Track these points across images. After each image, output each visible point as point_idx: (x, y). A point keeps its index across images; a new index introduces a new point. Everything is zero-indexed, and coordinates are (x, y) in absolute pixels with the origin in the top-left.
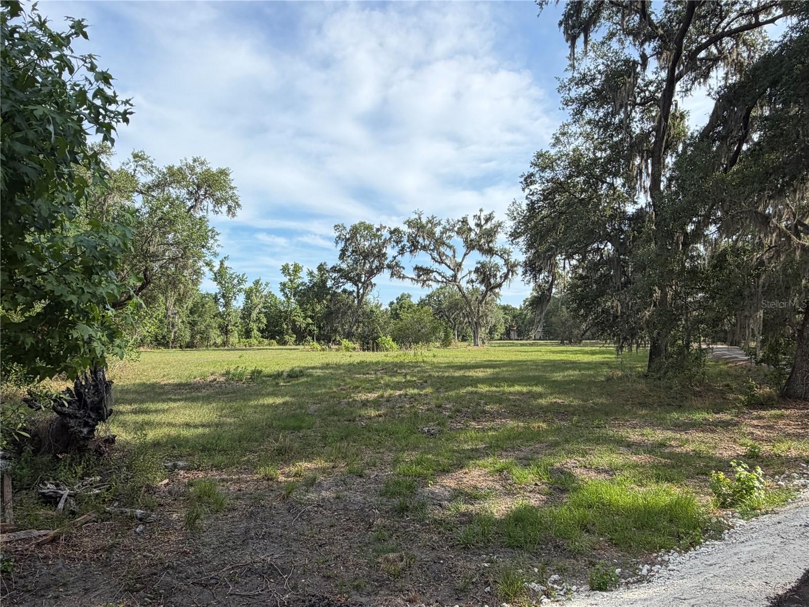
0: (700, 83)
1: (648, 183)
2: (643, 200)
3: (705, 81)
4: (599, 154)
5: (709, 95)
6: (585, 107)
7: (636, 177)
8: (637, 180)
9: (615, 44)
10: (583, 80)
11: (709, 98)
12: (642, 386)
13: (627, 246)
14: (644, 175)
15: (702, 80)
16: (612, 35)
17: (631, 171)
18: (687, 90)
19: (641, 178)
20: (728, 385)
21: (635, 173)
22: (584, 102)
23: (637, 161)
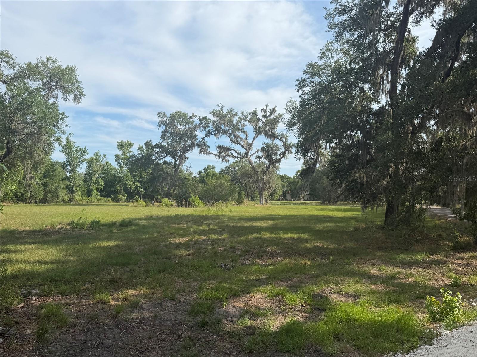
0: (426, 17)
1: (388, 88)
3: (430, 15)
4: (353, 66)
5: (432, 25)
6: (344, 31)
7: (380, 83)
8: (380, 85)
10: (343, 11)
11: (432, 28)
12: (380, 235)
13: (371, 134)
14: (385, 82)
15: (428, 15)
17: (376, 79)
18: (417, 22)
19: (383, 84)
20: (440, 235)
21: (379, 80)
22: (344, 27)
23: (381, 72)
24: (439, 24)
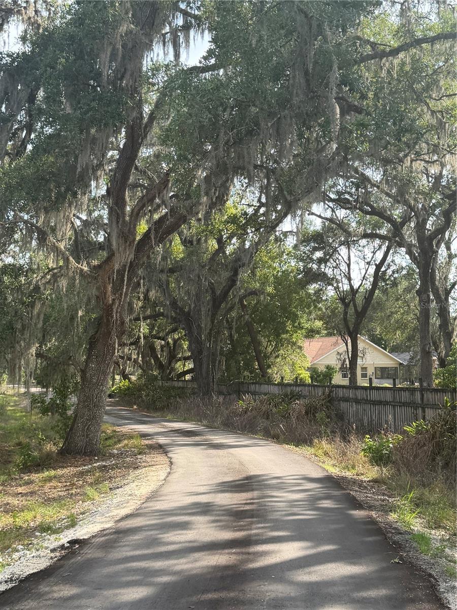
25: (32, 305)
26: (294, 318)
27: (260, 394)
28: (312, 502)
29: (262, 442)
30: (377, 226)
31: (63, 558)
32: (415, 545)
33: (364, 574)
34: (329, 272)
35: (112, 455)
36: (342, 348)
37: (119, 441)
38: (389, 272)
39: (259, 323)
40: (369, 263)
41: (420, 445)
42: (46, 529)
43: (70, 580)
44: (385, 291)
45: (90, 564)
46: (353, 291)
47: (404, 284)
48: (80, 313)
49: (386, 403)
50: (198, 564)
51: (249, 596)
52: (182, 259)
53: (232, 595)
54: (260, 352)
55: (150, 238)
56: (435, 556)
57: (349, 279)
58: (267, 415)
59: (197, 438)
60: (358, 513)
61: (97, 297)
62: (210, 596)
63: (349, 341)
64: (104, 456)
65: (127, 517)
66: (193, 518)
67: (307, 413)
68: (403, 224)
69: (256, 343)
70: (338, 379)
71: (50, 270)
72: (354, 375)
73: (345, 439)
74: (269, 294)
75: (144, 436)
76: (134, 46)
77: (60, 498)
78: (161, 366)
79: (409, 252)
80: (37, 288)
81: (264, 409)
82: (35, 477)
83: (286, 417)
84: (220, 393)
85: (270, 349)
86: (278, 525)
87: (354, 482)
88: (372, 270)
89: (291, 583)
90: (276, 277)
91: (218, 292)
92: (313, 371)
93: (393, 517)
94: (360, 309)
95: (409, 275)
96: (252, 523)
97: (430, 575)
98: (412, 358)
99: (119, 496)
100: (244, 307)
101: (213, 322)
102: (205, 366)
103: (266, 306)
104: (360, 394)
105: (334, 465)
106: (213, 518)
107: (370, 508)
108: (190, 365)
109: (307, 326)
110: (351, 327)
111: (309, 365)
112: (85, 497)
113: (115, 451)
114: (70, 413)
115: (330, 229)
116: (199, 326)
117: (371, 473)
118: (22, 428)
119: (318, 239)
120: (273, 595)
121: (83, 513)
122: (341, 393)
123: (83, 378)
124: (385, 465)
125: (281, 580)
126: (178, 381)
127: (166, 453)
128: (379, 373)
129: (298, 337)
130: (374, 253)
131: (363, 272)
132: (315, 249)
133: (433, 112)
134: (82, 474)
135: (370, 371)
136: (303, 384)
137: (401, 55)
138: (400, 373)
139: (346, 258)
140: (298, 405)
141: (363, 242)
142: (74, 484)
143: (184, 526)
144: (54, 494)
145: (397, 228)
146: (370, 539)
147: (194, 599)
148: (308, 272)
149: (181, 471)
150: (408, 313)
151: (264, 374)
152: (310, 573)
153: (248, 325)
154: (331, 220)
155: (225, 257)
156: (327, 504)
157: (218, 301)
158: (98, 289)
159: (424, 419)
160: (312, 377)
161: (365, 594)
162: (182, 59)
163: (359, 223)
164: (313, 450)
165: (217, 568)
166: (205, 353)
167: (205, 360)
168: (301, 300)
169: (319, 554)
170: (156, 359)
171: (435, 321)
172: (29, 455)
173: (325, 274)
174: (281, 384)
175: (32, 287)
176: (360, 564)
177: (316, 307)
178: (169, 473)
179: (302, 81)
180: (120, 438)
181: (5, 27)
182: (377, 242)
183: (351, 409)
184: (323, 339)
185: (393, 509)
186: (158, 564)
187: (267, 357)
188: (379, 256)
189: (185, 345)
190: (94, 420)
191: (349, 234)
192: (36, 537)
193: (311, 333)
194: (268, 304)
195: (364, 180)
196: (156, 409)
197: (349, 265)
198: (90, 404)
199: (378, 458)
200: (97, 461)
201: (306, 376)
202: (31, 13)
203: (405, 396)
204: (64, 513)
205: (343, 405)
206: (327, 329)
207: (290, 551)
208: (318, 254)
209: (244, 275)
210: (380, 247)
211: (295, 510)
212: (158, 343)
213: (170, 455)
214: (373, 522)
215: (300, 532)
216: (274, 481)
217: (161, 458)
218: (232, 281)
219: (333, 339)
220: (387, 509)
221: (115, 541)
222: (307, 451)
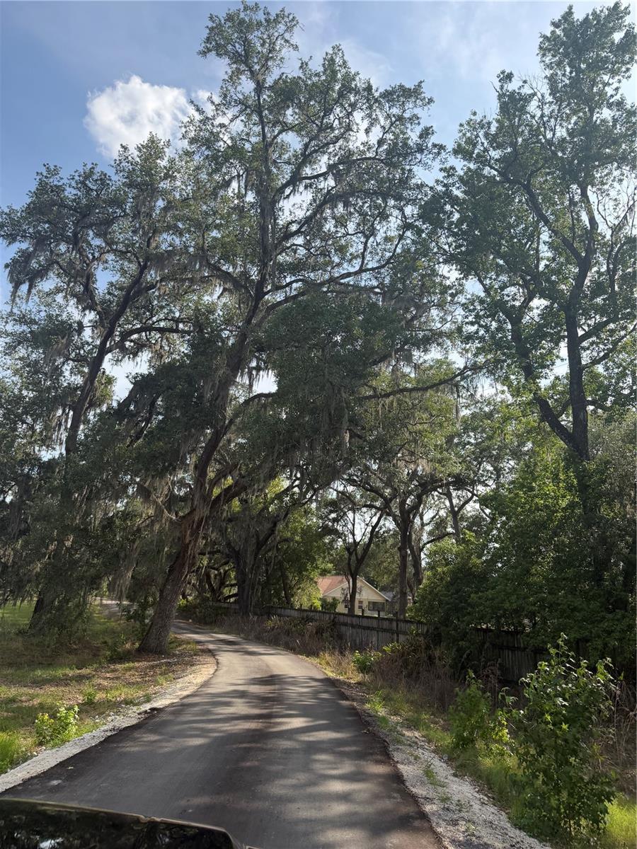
0: (129, 358)
1: (64, 436)
2: (58, 452)
3: (134, 357)
4: (25, 393)
5: (127, 377)
6: (19, 344)
7: (54, 428)
8: (55, 431)
9: (59, 298)
10: (22, 320)
11: (127, 380)
13: (31, 495)
14: (62, 428)
15: (131, 356)
16: (58, 290)
17: (50, 421)
18: (117, 360)
19: (59, 430)
20: (105, 642)
21: (54, 424)
22: (19, 340)
23: (60, 412)
24: (135, 378)
25: (134, 541)
26: (313, 560)
27: (284, 616)
28: (315, 694)
29: (282, 652)
30: (374, 500)
31: (146, 719)
32: (378, 723)
33: (343, 738)
34: (340, 528)
35: (174, 655)
36: (345, 585)
37: (180, 645)
38: (381, 532)
39: (288, 562)
40: (367, 525)
41: (393, 661)
42: (128, 702)
43: (154, 731)
44: (377, 546)
45: (165, 724)
46: (356, 544)
47: (391, 541)
48: (166, 549)
49: (373, 629)
50: (236, 727)
51: (269, 746)
52: (238, 512)
53: (259, 745)
54: (287, 584)
55: (220, 500)
56: (391, 730)
57: (354, 535)
58: (288, 633)
59: (237, 647)
60: (345, 703)
61: (179, 538)
62: (244, 745)
63: (351, 580)
64: (169, 655)
65: (188, 696)
66: (234, 700)
67: (317, 633)
68: (391, 500)
69: (284, 577)
70: (341, 608)
71: (149, 517)
72: (353, 605)
73: (342, 653)
74: (297, 542)
75: (199, 642)
76: (226, 382)
77: (138, 683)
78: (213, 590)
79: (394, 520)
80: (139, 530)
81: (286, 628)
82: (118, 666)
83: (302, 635)
84: (255, 614)
85: (294, 582)
86: (290, 707)
87: (345, 683)
88: (369, 529)
89: (297, 741)
90: (302, 529)
91: (261, 538)
92: (323, 600)
93: (368, 706)
94: (359, 557)
95: (395, 535)
96: (273, 705)
97: (385, 741)
98: (394, 597)
99: (180, 683)
100: (278, 549)
101: (255, 559)
102: (246, 591)
103: (294, 550)
104: (355, 621)
105: (333, 671)
106: (247, 700)
107: (353, 700)
108: (235, 590)
109: (322, 566)
110: (353, 569)
111: (321, 596)
112: (156, 683)
113: (177, 652)
114: (147, 621)
115: (342, 499)
116: (245, 562)
117: (356, 677)
118: (105, 632)
119: (334, 505)
120: (285, 747)
121: (155, 694)
122: (342, 619)
123: (161, 596)
124: (367, 673)
125: (290, 739)
126: (224, 602)
127: (214, 656)
128: (371, 605)
129: (315, 575)
130: (371, 518)
131: (363, 530)
132: (331, 512)
133: (410, 433)
134: (152, 667)
135: (365, 605)
136: (315, 611)
137: (391, 398)
138: (387, 607)
139: (352, 519)
140: (311, 626)
141: (364, 509)
142: (147, 674)
143: (228, 704)
144: (133, 680)
145: (387, 502)
146: (350, 718)
147: (234, 746)
148: (325, 528)
149: (225, 669)
150: (392, 562)
151: (288, 602)
152: (309, 736)
153: (280, 563)
154: (343, 493)
155: (269, 513)
156: (325, 696)
157: (260, 545)
158: (181, 532)
159: (398, 642)
160: (322, 606)
161: (342, 749)
162: (254, 388)
163: (362, 496)
164: (318, 660)
165: (248, 730)
166: (247, 582)
167: (247, 587)
168: (318, 547)
169: (316, 725)
170: (210, 585)
171: (411, 570)
172: (115, 651)
173: (337, 530)
174: (300, 610)
175: (135, 529)
176: (342, 732)
177: (329, 553)
178: (216, 670)
179: (327, 419)
180: (181, 643)
181: (140, 354)
182: (374, 510)
183: (349, 632)
184: (334, 577)
185: (368, 701)
186: (211, 726)
187: (291, 588)
188: (375, 520)
189: (233, 575)
190: (165, 628)
191: (354, 504)
192: (122, 708)
193: (324, 573)
194: (295, 549)
195: (367, 468)
196: (206, 624)
197: (353, 525)
198: (163, 615)
199: (363, 668)
200: (164, 658)
201: (318, 604)
202: (158, 347)
203: (386, 625)
204: (141, 693)
205: (343, 629)
206: (335, 570)
207: (298, 723)
208: (333, 515)
209: (280, 526)
210: (375, 515)
211: (303, 698)
212: (213, 573)
213: (217, 657)
214: (354, 708)
215: (305, 712)
216: (290, 680)
217: (210, 659)
218: (272, 531)
219: (340, 578)
220: (363, 701)
221: (182, 710)
222: (315, 661)
